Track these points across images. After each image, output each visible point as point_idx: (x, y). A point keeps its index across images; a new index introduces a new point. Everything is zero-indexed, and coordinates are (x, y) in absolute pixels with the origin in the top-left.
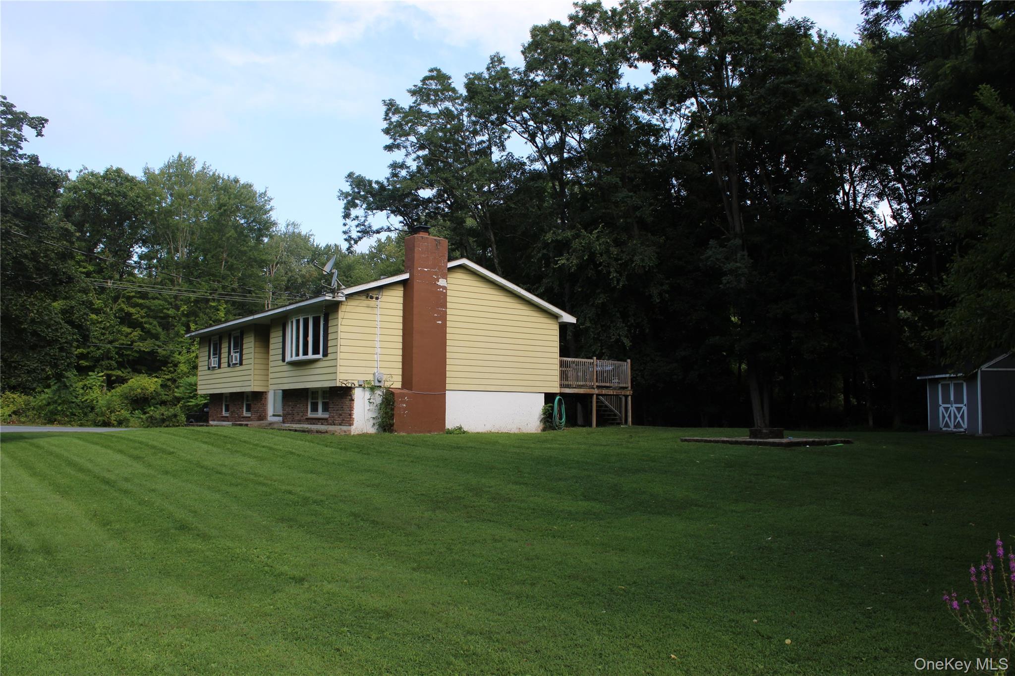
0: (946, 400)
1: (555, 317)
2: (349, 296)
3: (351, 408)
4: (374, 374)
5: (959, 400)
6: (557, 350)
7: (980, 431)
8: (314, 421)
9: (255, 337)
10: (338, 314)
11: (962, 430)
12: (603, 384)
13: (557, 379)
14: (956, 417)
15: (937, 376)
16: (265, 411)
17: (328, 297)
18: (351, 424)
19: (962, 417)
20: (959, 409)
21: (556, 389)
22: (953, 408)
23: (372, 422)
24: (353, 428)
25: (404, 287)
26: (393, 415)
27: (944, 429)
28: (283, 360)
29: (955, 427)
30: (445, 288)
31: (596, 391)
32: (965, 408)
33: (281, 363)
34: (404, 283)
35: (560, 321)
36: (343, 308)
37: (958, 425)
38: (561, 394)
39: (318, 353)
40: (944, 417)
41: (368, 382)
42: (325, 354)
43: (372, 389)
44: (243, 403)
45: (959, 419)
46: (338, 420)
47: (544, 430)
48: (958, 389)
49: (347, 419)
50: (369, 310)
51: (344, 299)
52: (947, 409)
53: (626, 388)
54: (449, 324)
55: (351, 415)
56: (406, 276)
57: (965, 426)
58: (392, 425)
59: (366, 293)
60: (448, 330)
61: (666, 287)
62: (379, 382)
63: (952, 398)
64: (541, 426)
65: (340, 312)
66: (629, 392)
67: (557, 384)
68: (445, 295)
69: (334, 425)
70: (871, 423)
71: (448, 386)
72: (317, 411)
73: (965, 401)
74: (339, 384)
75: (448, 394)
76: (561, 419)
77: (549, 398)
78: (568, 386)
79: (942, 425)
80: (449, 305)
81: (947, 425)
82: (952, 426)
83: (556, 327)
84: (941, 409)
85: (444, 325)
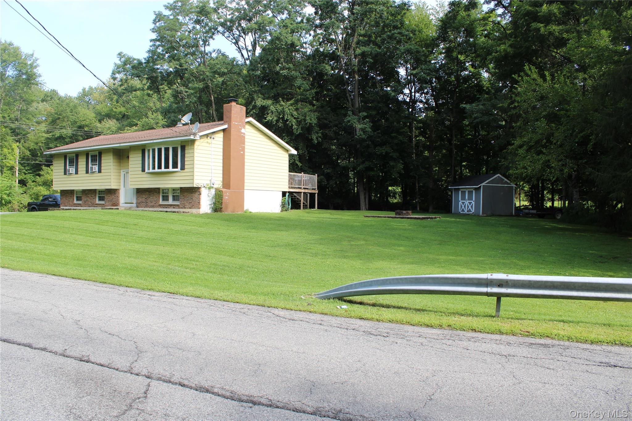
0: (463, 198)
1: (287, 151)
2: (201, 137)
3: (199, 199)
4: (210, 180)
5: (470, 198)
6: (288, 168)
7: (481, 214)
8: (166, 206)
9: (113, 156)
10: (194, 147)
11: (472, 213)
12: (306, 187)
13: (287, 184)
14: (468, 207)
15: (460, 187)
16: (118, 200)
17: (192, 137)
18: (199, 208)
19: (472, 207)
20: (470, 203)
21: (287, 190)
22: (467, 203)
23: (209, 207)
24: (201, 210)
25: (223, 132)
26: (222, 203)
27: (461, 212)
28: (143, 170)
29: (468, 211)
30: (244, 134)
31: (303, 191)
32: (473, 203)
33: (141, 172)
34: (224, 130)
35: (290, 153)
36: (197, 143)
37: (470, 211)
38: (289, 192)
39: (177, 168)
40: (461, 207)
41: (208, 185)
42: (183, 168)
43: (210, 188)
44: (96, 195)
45: (470, 207)
46: (187, 205)
47: (282, 211)
48: (470, 193)
49: (197, 205)
50: (207, 145)
51: (199, 138)
52: (463, 203)
53: (315, 189)
54: (246, 154)
55: (199, 203)
56: (225, 126)
57: (473, 211)
58: (221, 208)
59: (207, 135)
60: (246, 157)
61: (320, 135)
62: (213, 184)
63: (467, 198)
64: (281, 209)
65: (195, 145)
66: (317, 192)
67: (287, 187)
68: (244, 137)
69: (185, 208)
70: (418, 209)
71: (245, 188)
72: (168, 200)
73: (474, 199)
74: (195, 186)
75: (246, 192)
76: (289, 205)
77: (284, 194)
78: (292, 188)
79: (460, 211)
80: (246, 144)
81: (463, 210)
82: (466, 211)
83: (287, 156)
84: (460, 203)
85: (244, 155)
